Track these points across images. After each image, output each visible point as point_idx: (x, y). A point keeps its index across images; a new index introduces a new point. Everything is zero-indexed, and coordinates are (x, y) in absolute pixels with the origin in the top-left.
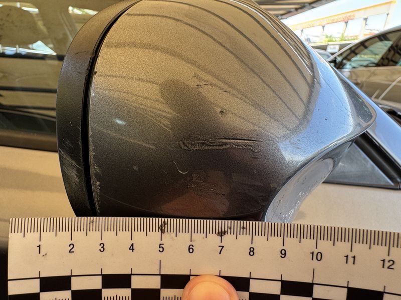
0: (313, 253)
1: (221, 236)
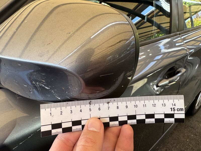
0: (135, 105)
1: (108, 104)
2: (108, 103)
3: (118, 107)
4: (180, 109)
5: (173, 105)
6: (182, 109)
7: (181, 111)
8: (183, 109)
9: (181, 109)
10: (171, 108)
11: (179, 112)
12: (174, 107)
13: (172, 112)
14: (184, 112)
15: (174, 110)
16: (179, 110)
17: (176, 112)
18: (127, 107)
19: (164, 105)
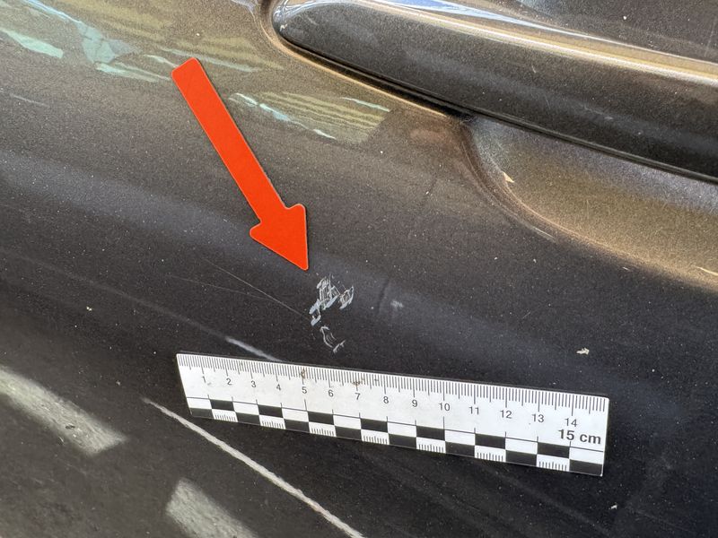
2: (357, 383)
3: (386, 400)
4: (590, 437)
5: (570, 422)
6: (597, 439)
7: (594, 442)
8: (599, 439)
9: (595, 439)
10: (562, 431)
11: (587, 445)
12: (571, 427)
13: (564, 443)
14: (602, 447)
15: (570, 437)
16: (587, 439)
17: (576, 442)
18: (415, 404)
19: (537, 418)
